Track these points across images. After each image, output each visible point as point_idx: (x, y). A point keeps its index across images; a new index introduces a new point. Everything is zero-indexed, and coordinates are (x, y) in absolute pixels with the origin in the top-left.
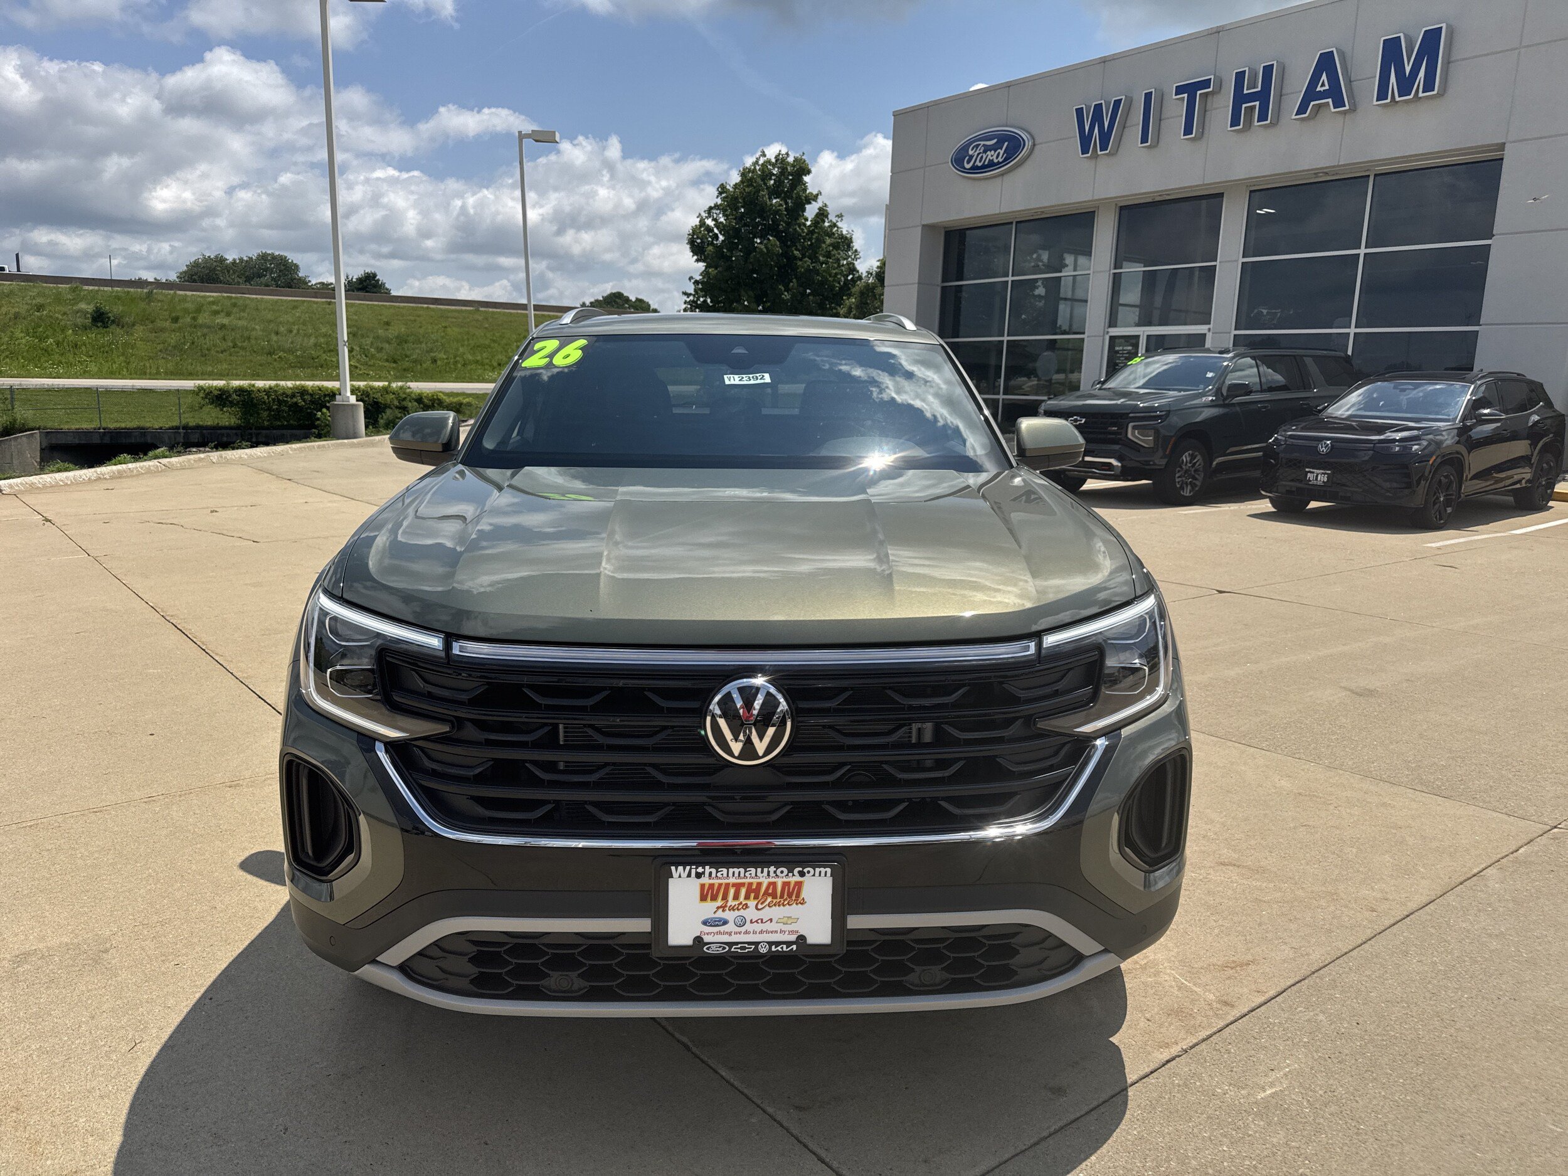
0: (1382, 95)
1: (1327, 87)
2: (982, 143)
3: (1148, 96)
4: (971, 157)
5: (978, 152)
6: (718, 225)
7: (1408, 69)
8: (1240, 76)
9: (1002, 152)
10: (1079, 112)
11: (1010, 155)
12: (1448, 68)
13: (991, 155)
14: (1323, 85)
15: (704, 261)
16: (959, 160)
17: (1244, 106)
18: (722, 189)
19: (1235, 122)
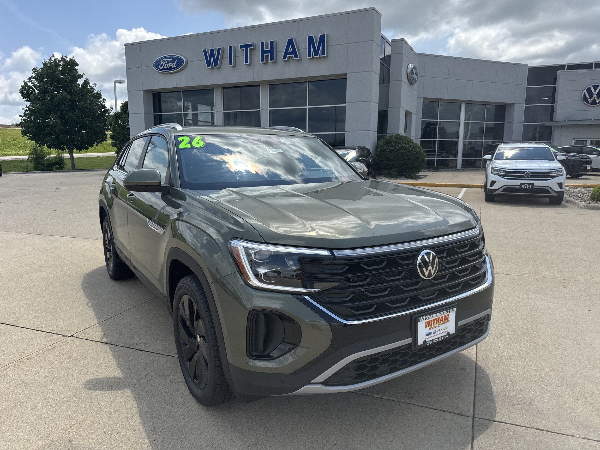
0: (309, 55)
1: (292, 51)
2: (166, 60)
3: (230, 48)
4: (162, 65)
5: (165, 63)
6: (34, 85)
7: (316, 47)
8: (262, 44)
9: (175, 64)
10: (205, 51)
11: (178, 66)
12: (328, 47)
13: (170, 65)
14: (290, 50)
15: (29, 101)
16: (157, 65)
17: (265, 54)
18: (35, 70)
19: (262, 60)
